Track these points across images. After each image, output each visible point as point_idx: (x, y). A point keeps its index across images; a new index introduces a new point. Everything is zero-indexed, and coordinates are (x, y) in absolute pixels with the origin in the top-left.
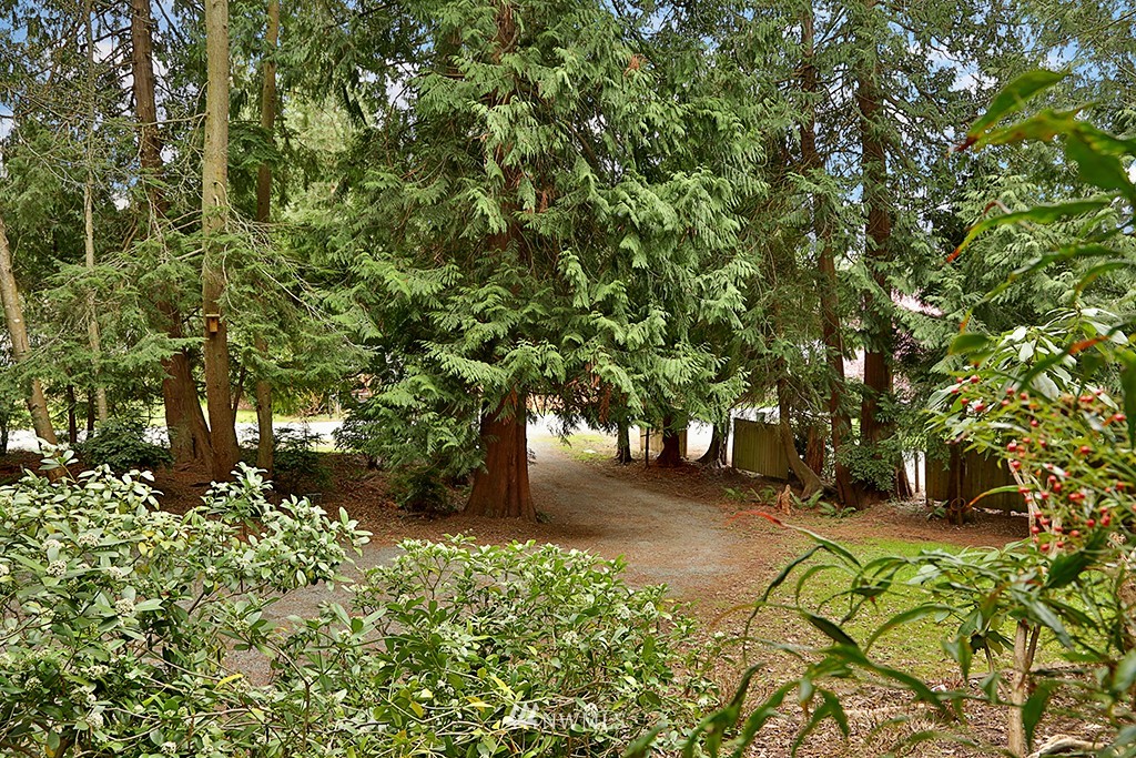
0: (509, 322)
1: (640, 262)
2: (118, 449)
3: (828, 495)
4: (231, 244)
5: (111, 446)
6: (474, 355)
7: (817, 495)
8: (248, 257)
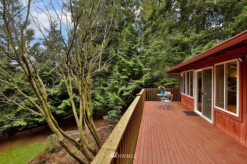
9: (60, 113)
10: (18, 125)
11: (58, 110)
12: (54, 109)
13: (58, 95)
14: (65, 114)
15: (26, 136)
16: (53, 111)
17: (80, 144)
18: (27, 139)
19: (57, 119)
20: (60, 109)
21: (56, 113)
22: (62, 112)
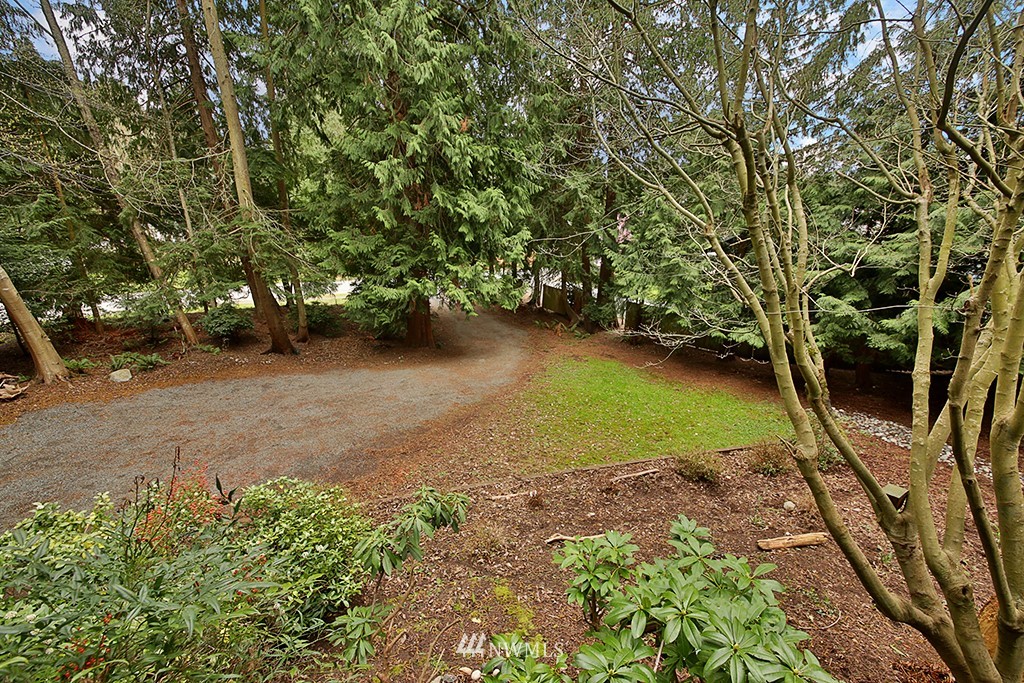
0: (410, 265)
1: (469, 238)
2: (221, 324)
3: (581, 325)
4: (255, 230)
5: (217, 323)
6: (390, 286)
7: (575, 326)
8: (265, 237)
9: (884, 346)
10: (741, 340)
11: (882, 332)
12: (867, 324)
13: (898, 273)
14: (906, 357)
15: (756, 377)
16: (858, 333)
17: (899, 516)
18: (756, 386)
19: (867, 363)
20: (889, 332)
21: (870, 341)
22: (893, 345)
